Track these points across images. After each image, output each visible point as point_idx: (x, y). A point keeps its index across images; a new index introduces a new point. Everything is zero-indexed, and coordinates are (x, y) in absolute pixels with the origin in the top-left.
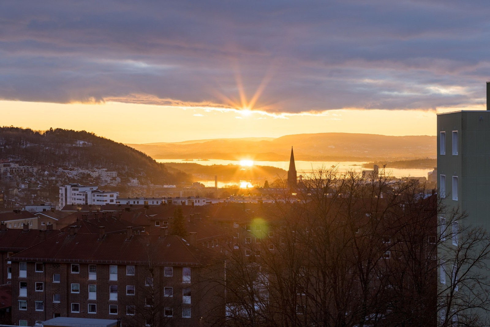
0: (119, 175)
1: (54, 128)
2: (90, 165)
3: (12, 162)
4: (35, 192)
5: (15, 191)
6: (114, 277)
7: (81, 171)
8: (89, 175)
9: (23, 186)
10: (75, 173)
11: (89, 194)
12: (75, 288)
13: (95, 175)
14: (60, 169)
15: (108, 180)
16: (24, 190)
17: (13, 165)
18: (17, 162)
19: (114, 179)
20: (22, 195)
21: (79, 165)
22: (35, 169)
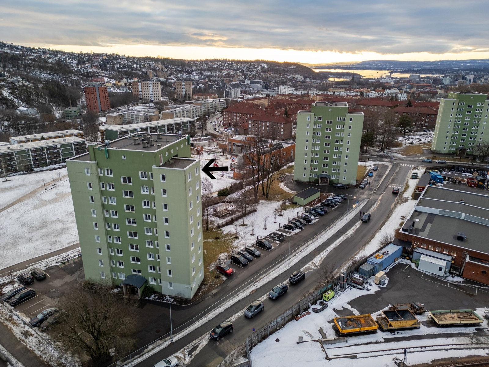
0: (304, 77)
1: (285, 62)
2: (295, 74)
3: (272, 73)
4: (277, 83)
5: (272, 83)
6: (268, 124)
7: (292, 76)
8: (294, 77)
9: (274, 81)
10: (290, 76)
11: (287, 88)
12: (260, 126)
13: (295, 77)
14: (286, 75)
15: (300, 79)
16: (274, 82)
17: (271, 74)
18: (273, 73)
19: (302, 78)
20: (273, 84)
21: (292, 74)
22: (278, 75)
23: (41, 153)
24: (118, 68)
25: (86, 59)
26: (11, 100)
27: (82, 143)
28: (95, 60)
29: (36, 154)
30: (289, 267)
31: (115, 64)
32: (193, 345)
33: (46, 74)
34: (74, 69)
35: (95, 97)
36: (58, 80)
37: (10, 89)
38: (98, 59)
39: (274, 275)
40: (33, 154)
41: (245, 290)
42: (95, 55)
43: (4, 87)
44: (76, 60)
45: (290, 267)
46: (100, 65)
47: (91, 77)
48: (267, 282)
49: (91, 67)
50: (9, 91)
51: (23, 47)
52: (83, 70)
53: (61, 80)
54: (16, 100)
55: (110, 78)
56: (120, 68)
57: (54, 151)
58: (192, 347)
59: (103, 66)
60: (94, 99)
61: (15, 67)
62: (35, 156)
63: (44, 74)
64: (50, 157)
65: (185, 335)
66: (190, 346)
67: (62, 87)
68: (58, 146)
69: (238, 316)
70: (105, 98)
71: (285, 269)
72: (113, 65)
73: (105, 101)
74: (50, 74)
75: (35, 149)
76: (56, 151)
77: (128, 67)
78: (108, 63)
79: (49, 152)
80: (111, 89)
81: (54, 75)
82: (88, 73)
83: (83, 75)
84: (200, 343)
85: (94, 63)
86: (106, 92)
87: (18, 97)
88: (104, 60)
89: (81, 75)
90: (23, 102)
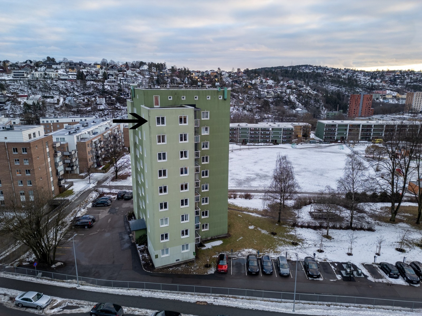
23: (257, 133)
24: (407, 83)
25: (379, 75)
26: (294, 103)
27: (291, 129)
28: (387, 76)
29: (253, 133)
30: (292, 313)
31: (405, 79)
32: (77, 304)
33: (336, 86)
34: (361, 83)
35: (358, 104)
36: (343, 92)
37: (297, 95)
38: (390, 75)
39: (257, 305)
40: (251, 133)
41: (198, 295)
42: (389, 72)
43: (294, 93)
44: (369, 77)
45: (294, 313)
46: (390, 80)
47: (375, 90)
48: (234, 306)
49: (381, 82)
50: (296, 96)
51: (333, 69)
52: (369, 84)
53: (345, 91)
54: (297, 103)
55: (394, 91)
56: (409, 83)
57: (267, 133)
58: (75, 305)
59: (393, 81)
60: (356, 105)
61: (315, 82)
62: (252, 134)
63: (333, 87)
64: (262, 136)
65: (90, 290)
66: (75, 302)
67: (341, 97)
68: (271, 129)
69: (147, 313)
70: (368, 104)
71: (283, 310)
72: (404, 80)
73: (367, 107)
74: (338, 87)
75: (253, 129)
76: (268, 133)
77: (419, 82)
78: (398, 78)
79: (263, 133)
80: (390, 100)
81: (341, 88)
82: (372, 86)
83: (368, 88)
84: (83, 307)
85: (384, 79)
86: (371, 100)
87: (300, 101)
88: (396, 75)
89: (365, 88)
90: (302, 105)
